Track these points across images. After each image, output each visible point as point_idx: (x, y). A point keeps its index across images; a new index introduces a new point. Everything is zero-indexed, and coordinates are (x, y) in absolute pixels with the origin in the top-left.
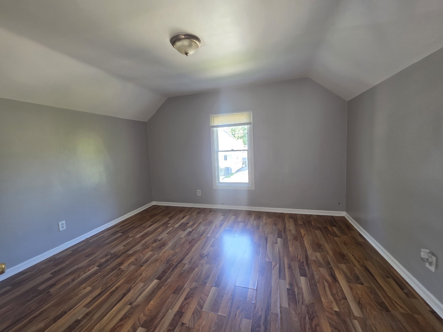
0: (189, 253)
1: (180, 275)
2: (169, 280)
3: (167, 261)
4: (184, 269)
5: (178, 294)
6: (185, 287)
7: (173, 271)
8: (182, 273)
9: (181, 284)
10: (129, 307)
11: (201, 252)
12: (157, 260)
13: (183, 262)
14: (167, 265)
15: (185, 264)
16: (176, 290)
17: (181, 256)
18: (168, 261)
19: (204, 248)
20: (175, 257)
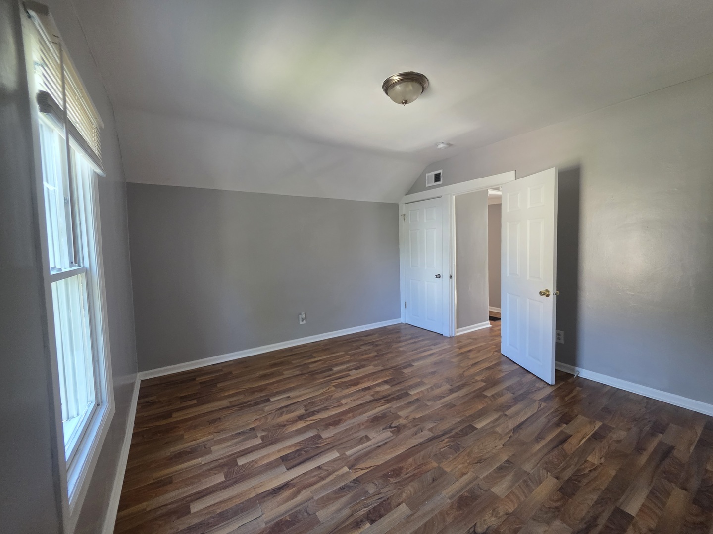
0: (414, 446)
1: (442, 420)
2: (459, 420)
3: (459, 449)
4: (435, 424)
5: (450, 403)
6: (441, 406)
7: (451, 428)
8: (438, 421)
9: (444, 410)
10: (507, 413)
11: (394, 437)
12: (479, 462)
13: (433, 435)
14: (460, 443)
15: (431, 430)
16: (451, 407)
17: (431, 448)
18: (456, 448)
19: (384, 442)
20: (442, 450)
